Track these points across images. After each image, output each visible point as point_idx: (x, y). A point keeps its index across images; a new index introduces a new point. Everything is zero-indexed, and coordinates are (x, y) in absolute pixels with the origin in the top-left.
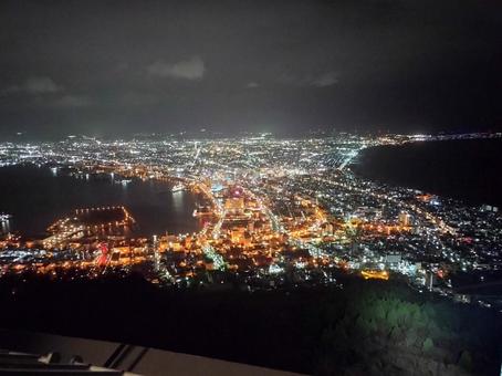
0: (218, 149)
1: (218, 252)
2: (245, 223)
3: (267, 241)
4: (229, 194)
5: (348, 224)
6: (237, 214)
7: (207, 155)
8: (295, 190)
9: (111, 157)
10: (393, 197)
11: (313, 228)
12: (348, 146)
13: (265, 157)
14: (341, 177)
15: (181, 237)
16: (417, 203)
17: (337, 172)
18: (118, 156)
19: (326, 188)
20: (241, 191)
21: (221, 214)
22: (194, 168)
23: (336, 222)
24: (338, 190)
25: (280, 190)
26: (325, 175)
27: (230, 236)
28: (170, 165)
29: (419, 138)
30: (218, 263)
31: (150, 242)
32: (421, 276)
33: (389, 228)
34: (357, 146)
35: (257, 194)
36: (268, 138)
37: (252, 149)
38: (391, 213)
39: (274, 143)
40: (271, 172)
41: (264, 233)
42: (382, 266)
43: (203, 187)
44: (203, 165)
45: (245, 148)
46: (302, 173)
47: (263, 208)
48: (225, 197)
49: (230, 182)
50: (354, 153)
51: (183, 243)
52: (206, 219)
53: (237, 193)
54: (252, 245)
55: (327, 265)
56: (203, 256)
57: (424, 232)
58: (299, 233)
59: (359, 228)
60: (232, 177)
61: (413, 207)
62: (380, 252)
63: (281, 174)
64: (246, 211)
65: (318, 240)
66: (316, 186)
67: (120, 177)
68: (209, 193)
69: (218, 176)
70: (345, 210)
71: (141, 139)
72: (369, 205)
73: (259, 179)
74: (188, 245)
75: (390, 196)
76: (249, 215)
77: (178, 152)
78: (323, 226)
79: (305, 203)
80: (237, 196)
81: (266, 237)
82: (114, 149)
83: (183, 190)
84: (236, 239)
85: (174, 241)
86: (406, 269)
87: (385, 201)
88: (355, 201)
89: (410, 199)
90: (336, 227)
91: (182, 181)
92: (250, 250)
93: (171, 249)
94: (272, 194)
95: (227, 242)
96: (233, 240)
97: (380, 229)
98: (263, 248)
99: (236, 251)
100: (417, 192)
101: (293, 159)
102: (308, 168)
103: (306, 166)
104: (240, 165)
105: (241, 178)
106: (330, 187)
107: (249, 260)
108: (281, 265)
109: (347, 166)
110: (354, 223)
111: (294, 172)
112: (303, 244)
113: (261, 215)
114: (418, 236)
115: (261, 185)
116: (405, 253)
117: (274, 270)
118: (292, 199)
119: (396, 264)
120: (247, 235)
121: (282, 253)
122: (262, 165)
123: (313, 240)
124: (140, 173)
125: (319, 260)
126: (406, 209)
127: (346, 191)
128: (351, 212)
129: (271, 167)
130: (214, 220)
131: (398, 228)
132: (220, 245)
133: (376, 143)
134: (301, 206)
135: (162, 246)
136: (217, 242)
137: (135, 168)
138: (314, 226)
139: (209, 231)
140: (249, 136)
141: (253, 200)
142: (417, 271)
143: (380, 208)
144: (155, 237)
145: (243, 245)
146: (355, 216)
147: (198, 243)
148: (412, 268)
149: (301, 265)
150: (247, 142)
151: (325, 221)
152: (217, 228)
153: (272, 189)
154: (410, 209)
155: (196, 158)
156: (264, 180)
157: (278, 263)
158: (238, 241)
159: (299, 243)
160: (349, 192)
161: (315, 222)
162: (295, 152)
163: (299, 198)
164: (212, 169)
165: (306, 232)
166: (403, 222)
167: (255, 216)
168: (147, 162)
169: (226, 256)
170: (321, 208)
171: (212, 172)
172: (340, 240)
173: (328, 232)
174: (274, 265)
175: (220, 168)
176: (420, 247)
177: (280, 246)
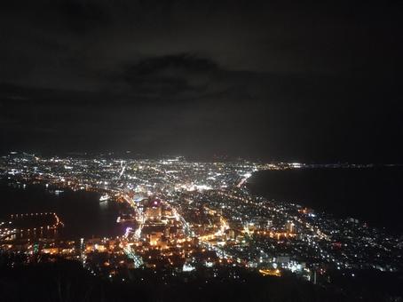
0: (141, 167)
1: (137, 254)
2: (162, 228)
3: (180, 244)
4: (148, 204)
5: (246, 230)
6: (155, 221)
7: (131, 172)
8: (204, 201)
9: (48, 171)
10: (280, 210)
12: (243, 169)
13: (179, 174)
14: (240, 193)
15: (105, 240)
16: (299, 215)
17: (237, 189)
18: (54, 170)
19: (227, 201)
20: (159, 201)
21: (141, 220)
22: (120, 182)
23: (236, 228)
24: (237, 202)
25: (191, 202)
26: (227, 190)
27: (149, 240)
28: (99, 179)
29: (296, 165)
30: (137, 263)
31: (77, 245)
32: (306, 273)
33: (279, 235)
34: (250, 170)
35: (172, 204)
36: (181, 160)
37: (168, 168)
38: (279, 223)
39: (187, 165)
40: (184, 187)
41: (178, 237)
42: (275, 266)
43: (126, 197)
44: (127, 179)
45: (163, 167)
46: (208, 188)
47: (177, 217)
48: (145, 207)
49: (150, 193)
50: (248, 175)
51: (107, 245)
52: (128, 224)
53: (156, 203)
54: (167, 247)
55: (231, 264)
56: (125, 257)
57: (306, 238)
58: (206, 238)
59: (255, 235)
60: (152, 190)
61: (296, 218)
62: (272, 254)
63: (192, 189)
64: (163, 218)
65: (223, 243)
66: (220, 199)
67: (54, 187)
68: (132, 202)
69: (139, 189)
70: (244, 219)
71: (75, 157)
72: (262, 215)
73: (174, 192)
74: (112, 247)
75: (278, 208)
76: (165, 222)
77: (106, 168)
78: (227, 232)
79: (212, 212)
80: (156, 206)
81: (179, 241)
82: (51, 164)
83: (109, 200)
84: (154, 242)
85: (100, 244)
86: (295, 267)
87: (274, 213)
88: (251, 213)
89: (293, 212)
90: (237, 233)
91: (109, 192)
92: (166, 251)
93: (97, 251)
94: (185, 205)
95: (146, 244)
96: (151, 243)
97: (271, 235)
98: (177, 250)
99: (154, 252)
100: (298, 206)
101: (201, 177)
102: (213, 185)
103: (211, 183)
104: (158, 181)
105: (160, 191)
106: (232, 200)
107: (165, 260)
108: (193, 265)
109: (243, 185)
110: (250, 230)
111: (202, 188)
112: (211, 246)
113: (176, 222)
114: (301, 241)
115: (176, 198)
116: (292, 255)
117: (187, 269)
118: (202, 210)
119: (286, 264)
120: (164, 239)
121: (193, 255)
122: (177, 181)
123: (219, 243)
124: (71, 184)
125: (224, 260)
126: (290, 219)
127: (244, 204)
128: (249, 221)
129: (184, 183)
130: (135, 225)
131: (285, 235)
132: (140, 247)
133: (265, 168)
134: (209, 215)
135: (88, 248)
136: (137, 245)
137: (67, 180)
138: (219, 232)
139: (130, 235)
140: (166, 159)
141: (169, 210)
142: (303, 269)
143: (270, 218)
144: (82, 240)
145: (160, 247)
146: (252, 224)
147: (121, 246)
148: (299, 267)
149: (210, 264)
150: (164, 163)
151: (228, 228)
152: (138, 232)
153: (185, 201)
154: (294, 219)
155: (121, 174)
156: (178, 193)
157: (190, 263)
158: (156, 243)
159: (207, 245)
160: (245, 204)
161: (220, 229)
162: (203, 171)
163: (207, 209)
164: (135, 183)
165: (212, 237)
166: (289, 230)
167: (170, 223)
168: (78, 176)
169: (145, 257)
170: (225, 217)
171: (135, 186)
172: (241, 244)
173: (231, 237)
174: (187, 265)
175: (142, 182)
176: (304, 250)
177: (191, 248)
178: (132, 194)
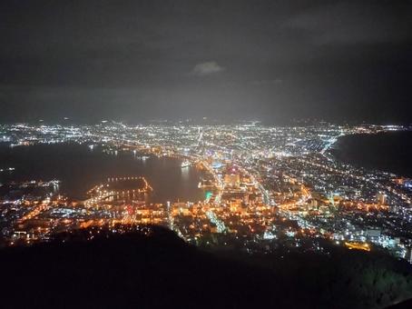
0: (217, 134)
1: (219, 218)
2: (241, 195)
3: (261, 212)
4: (227, 171)
5: (331, 200)
6: (234, 187)
7: (208, 138)
8: (283, 169)
9: (134, 138)
10: (371, 178)
11: (300, 202)
12: (328, 133)
13: (256, 140)
14: (323, 160)
15: (189, 204)
16: (393, 185)
17: (320, 156)
18: (139, 138)
19: (309, 169)
20: (236, 169)
21: (221, 187)
22: (198, 148)
23: (320, 198)
24: (320, 171)
25: (269, 169)
26: (308, 157)
27: (229, 206)
28: (179, 145)
29: (392, 128)
30: (220, 228)
31: (165, 207)
32: (401, 250)
33: (368, 206)
34: (336, 134)
35: (250, 171)
36: (257, 125)
37: (244, 134)
38: (369, 193)
39: (263, 130)
40: (262, 153)
41: (257, 204)
42: (363, 239)
43: (206, 164)
44: (205, 146)
45: (239, 133)
46: (288, 155)
47: (256, 184)
48: (224, 173)
49: (227, 160)
50: (333, 140)
51: (191, 209)
52: (209, 190)
53: (234, 170)
54: (247, 214)
55: (314, 234)
56: (208, 221)
57: (400, 211)
58: (286, 206)
59: (341, 205)
60: (229, 157)
61: (389, 188)
62: (360, 226)
63: (270, 156)
64: (241, 185)
65: (305, 213)
66: (300, 167)
67: (141, 154)
68: (210, 168)
69: (217, 155)
70: (328, 189)
71: (156, 124)
72: (349, 185)
73: (251, 159)
74: (195, 211)
75: (368, 177)
76: (244, 189)
77: (185, 135)
78: (309, 201)
79: (293, 181)
80: (234, 173)
81: (259, 208)
82: (137, 132)
83: (189, 166)
84: (234, 208)
85: (184, 207)
86: (387, 242)
87: (363, 182)
88: (337, 181)
89: (386, 182)
90: (320, 203)
91: (189, 158)
92: (246, 218)
93: (182, 214)
94: (264, 172)
95: (227, 210)
96: (231, 209)
97: (359, 206)
98: (257, 217)
99: (235, 218)
100: (392, 175)
101: (280, 143)
102: (293, 152)
103: (291, 149)
104: (235, 147)
105: (237, 157)
106: (314, 168)
107: (246, 227)
108: (274, 233)
109: (327, 151)
110: (336, 200)
111: (281, 154)
112: (292, 216)
113: (254, 190)
114: (394, 214)
115: (254, 164)
116: (384, 228)
117: (268, 236)
118: (281, 177)
119: (376, 238)
120: (243, 206)
121: (274, 222)
122: (254, 148)
123: (300, 213)
124: (156, 151)
125: (306, 231)
126: (383, 190)
127: (328, 172)
128: (333, 190)
129: (261, 150)
130: (215, 191)
131: (376, 206)
132: (221, 213)
133: (353, 132)
134: (288, 183)
135: (175, 211)
136: (218, 210)
137: (152, 147)
138: (301, 201)
139: (211, 201)
140: (242, 124)
141: (247, 177)
142: (396, 245)
143: (358, 188)
144: (169, 203)
145: (240, 213)
146: (337, 194)
147: (203, 210)
148: (392, 242)
149: (292, 234)
150: (240, 129)
151: (310, 197)
152: (218, 198)
153: (263, 168)
154: (387, 190)
155: (199, 140)
156: (256, 160)
157: (271, 231)
158: (236, 210)
159: (288, 214)
160: (330, 173)
161: (301, 198)
162: (281, 137)
163: (287, 177)
164: (213, 149)
165: (293, 206)
166: (380, 201)
167: (249, 190)
168: (161, 142)
169: (226, 222)
170: (306, 186)
171: (213, 152)
172: (324, 214)
173: (314, 207)
174: (268, 232)
175: (219, 149)
176: (397, 224)
177: (271, 216)
178: (210, 161)
